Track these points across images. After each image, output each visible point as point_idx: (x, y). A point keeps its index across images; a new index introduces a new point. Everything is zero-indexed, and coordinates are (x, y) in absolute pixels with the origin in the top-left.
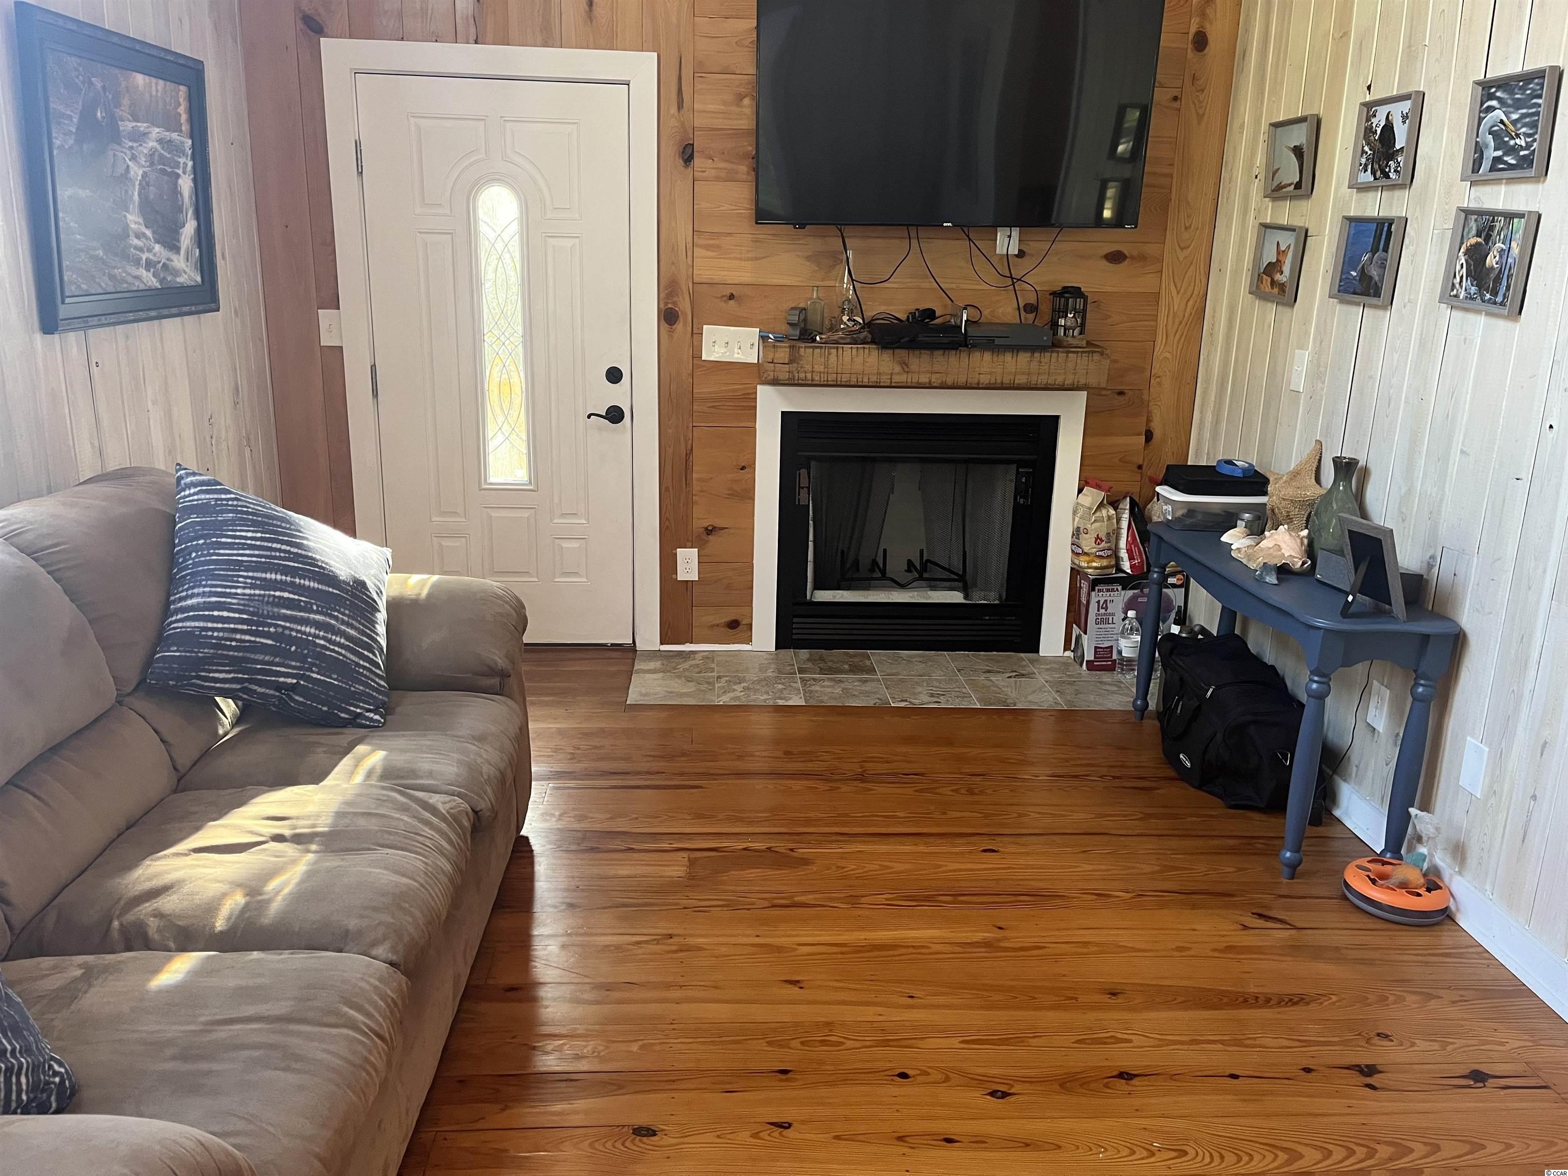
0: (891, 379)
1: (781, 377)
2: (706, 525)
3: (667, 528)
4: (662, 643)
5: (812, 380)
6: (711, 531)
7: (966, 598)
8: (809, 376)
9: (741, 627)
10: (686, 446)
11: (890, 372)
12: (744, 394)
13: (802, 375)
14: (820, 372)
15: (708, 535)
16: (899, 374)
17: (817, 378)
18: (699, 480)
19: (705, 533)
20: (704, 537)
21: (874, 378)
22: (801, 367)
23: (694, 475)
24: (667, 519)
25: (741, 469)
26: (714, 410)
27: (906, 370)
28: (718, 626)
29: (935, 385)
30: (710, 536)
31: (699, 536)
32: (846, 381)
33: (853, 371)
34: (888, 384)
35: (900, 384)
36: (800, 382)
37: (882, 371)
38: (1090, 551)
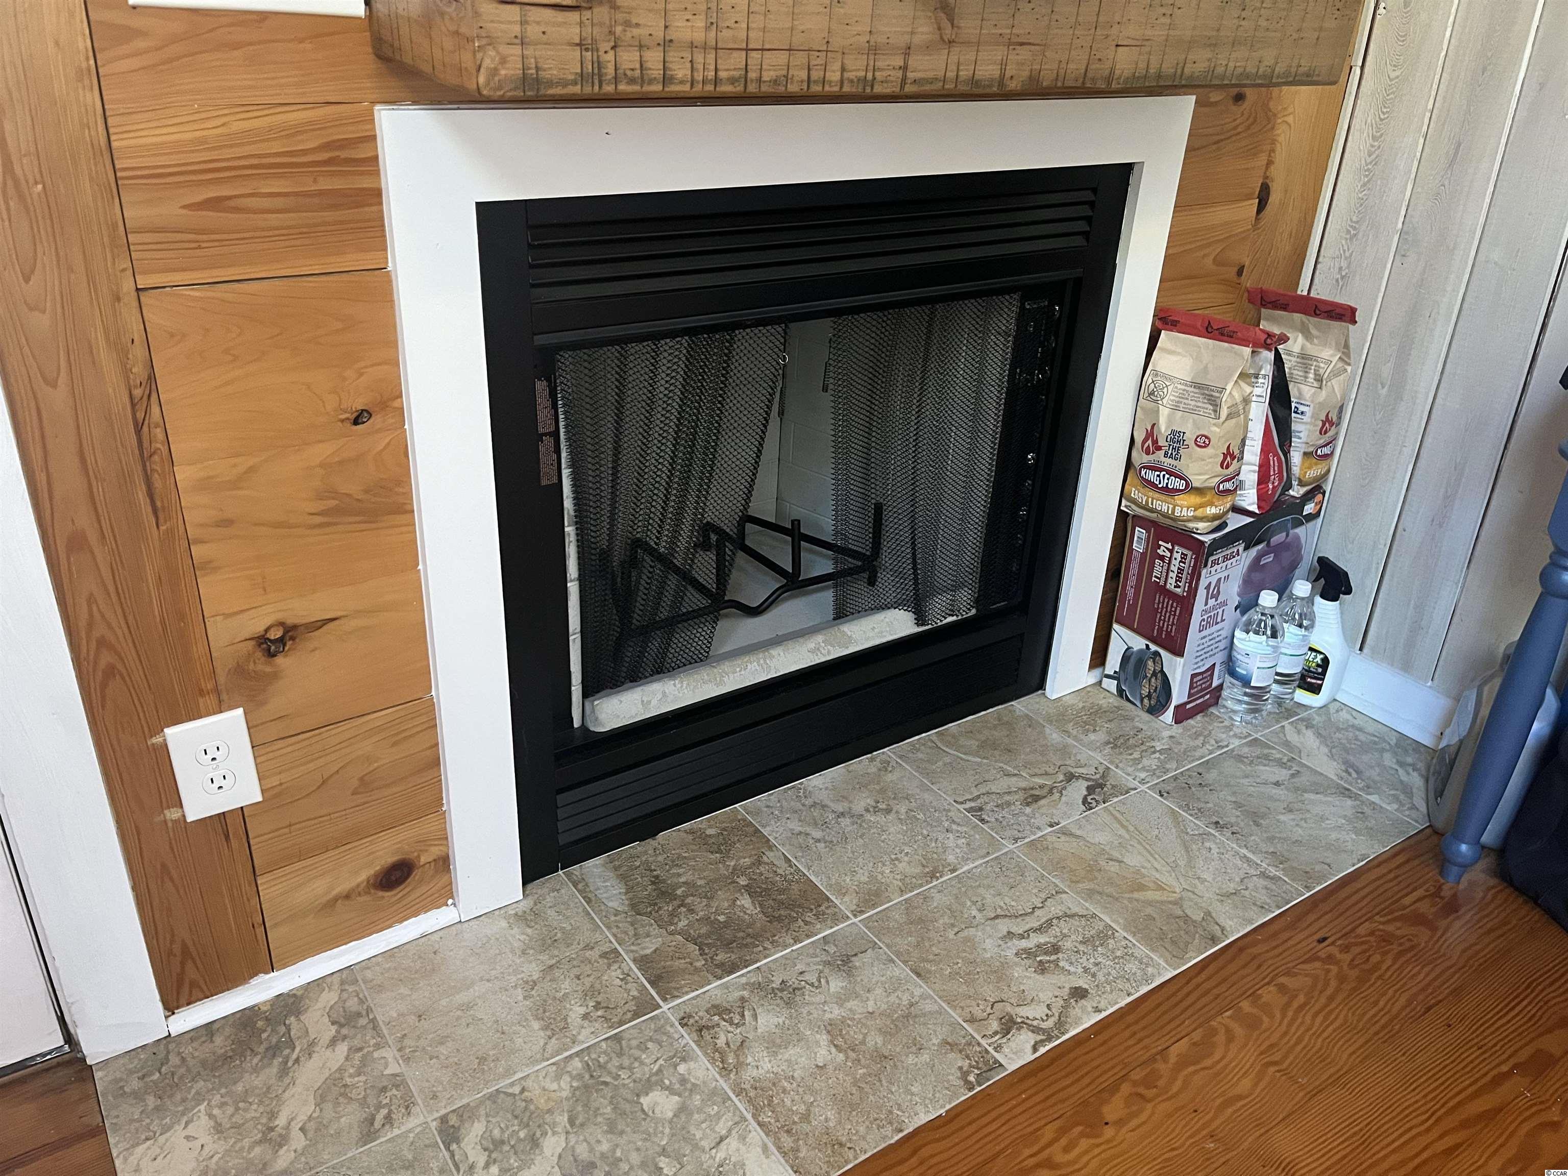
0: (905, 68)
1: (551, 71)
2: (259, 627)
3: (110, 672)
4: (170, 1008)
5: (666, 79)
6: (281, 641)
7: (920, 619)
8: (654, 59)
9: (417, 875)
10: (126, 372)
11: (904, 40)
12: (327, 146)
13: (629, 59)
14: (692, 46)
15: (271, 655)
16: (928, 48)
17: (681, 71)
18: (204, 485)
19: (259, 654)
20: (261, 665)
21: (857, 67)
22: (627, 24)
23: (183, 474)
24: (102, 643)
25: (356, 422)
26: (210, 217)
27: (948, 32)
28: (347, 897)
29: (1012, 85)
30: (280, 660)
31: (240, 671)
32: (775, 82)
33: (797, 40)
34: (895, 89)
35: (927, 88)
36: (622, 87)
37: (882, 39)
38: (1206, 484)
